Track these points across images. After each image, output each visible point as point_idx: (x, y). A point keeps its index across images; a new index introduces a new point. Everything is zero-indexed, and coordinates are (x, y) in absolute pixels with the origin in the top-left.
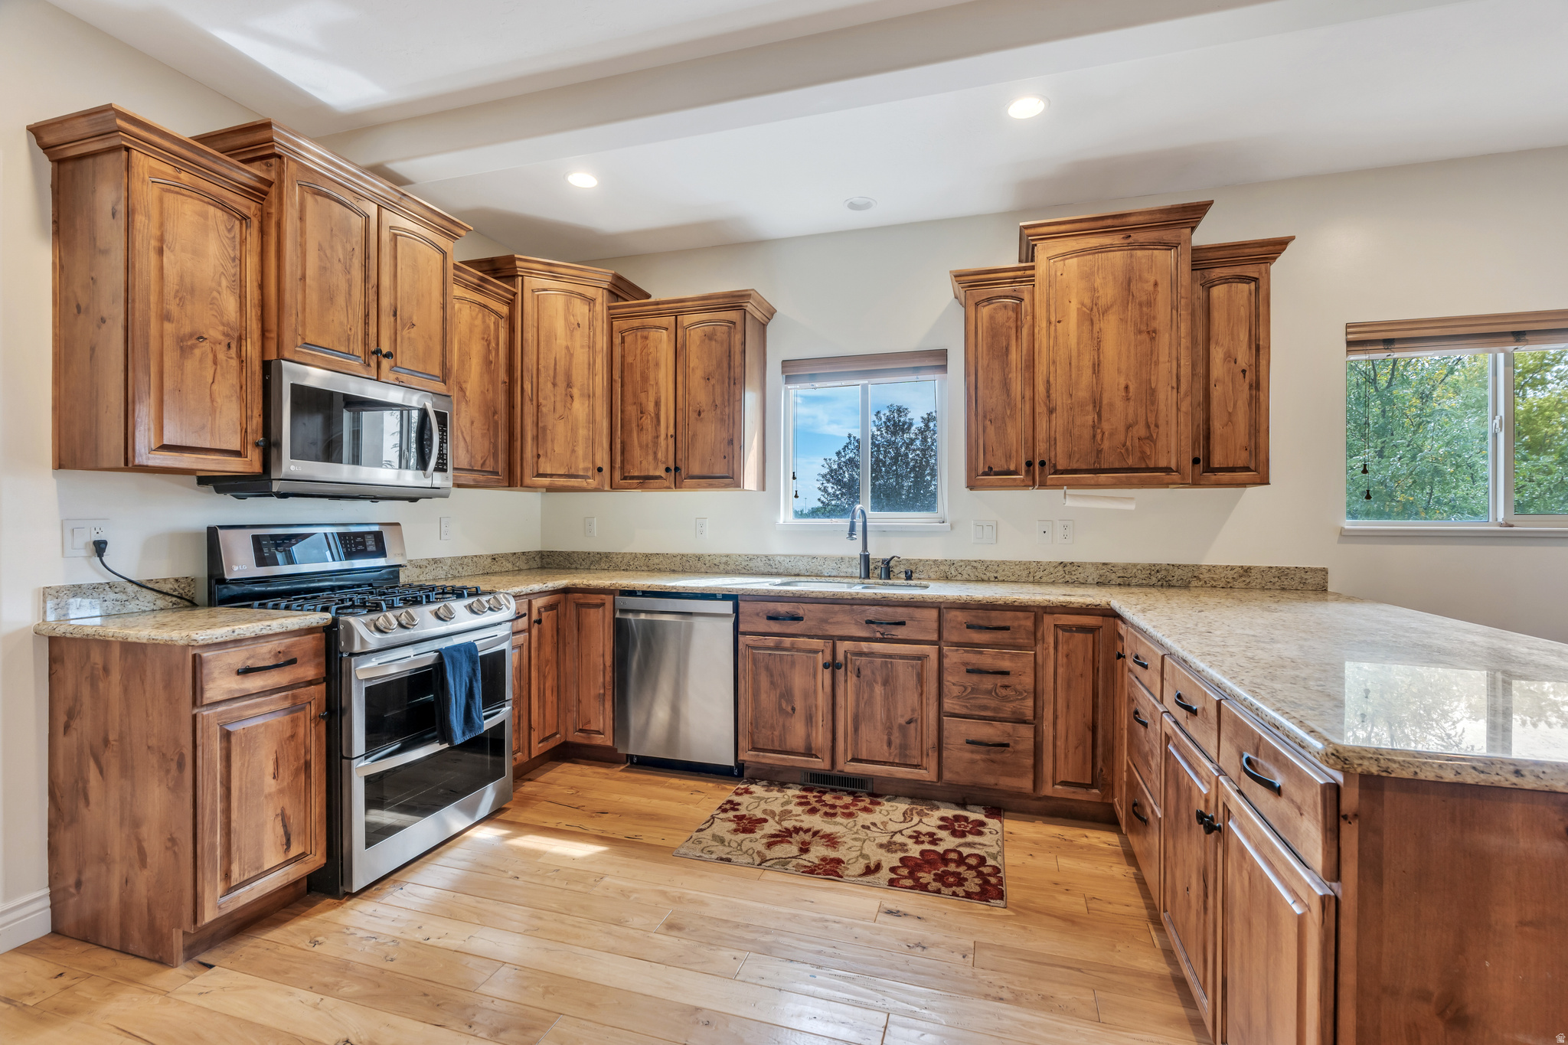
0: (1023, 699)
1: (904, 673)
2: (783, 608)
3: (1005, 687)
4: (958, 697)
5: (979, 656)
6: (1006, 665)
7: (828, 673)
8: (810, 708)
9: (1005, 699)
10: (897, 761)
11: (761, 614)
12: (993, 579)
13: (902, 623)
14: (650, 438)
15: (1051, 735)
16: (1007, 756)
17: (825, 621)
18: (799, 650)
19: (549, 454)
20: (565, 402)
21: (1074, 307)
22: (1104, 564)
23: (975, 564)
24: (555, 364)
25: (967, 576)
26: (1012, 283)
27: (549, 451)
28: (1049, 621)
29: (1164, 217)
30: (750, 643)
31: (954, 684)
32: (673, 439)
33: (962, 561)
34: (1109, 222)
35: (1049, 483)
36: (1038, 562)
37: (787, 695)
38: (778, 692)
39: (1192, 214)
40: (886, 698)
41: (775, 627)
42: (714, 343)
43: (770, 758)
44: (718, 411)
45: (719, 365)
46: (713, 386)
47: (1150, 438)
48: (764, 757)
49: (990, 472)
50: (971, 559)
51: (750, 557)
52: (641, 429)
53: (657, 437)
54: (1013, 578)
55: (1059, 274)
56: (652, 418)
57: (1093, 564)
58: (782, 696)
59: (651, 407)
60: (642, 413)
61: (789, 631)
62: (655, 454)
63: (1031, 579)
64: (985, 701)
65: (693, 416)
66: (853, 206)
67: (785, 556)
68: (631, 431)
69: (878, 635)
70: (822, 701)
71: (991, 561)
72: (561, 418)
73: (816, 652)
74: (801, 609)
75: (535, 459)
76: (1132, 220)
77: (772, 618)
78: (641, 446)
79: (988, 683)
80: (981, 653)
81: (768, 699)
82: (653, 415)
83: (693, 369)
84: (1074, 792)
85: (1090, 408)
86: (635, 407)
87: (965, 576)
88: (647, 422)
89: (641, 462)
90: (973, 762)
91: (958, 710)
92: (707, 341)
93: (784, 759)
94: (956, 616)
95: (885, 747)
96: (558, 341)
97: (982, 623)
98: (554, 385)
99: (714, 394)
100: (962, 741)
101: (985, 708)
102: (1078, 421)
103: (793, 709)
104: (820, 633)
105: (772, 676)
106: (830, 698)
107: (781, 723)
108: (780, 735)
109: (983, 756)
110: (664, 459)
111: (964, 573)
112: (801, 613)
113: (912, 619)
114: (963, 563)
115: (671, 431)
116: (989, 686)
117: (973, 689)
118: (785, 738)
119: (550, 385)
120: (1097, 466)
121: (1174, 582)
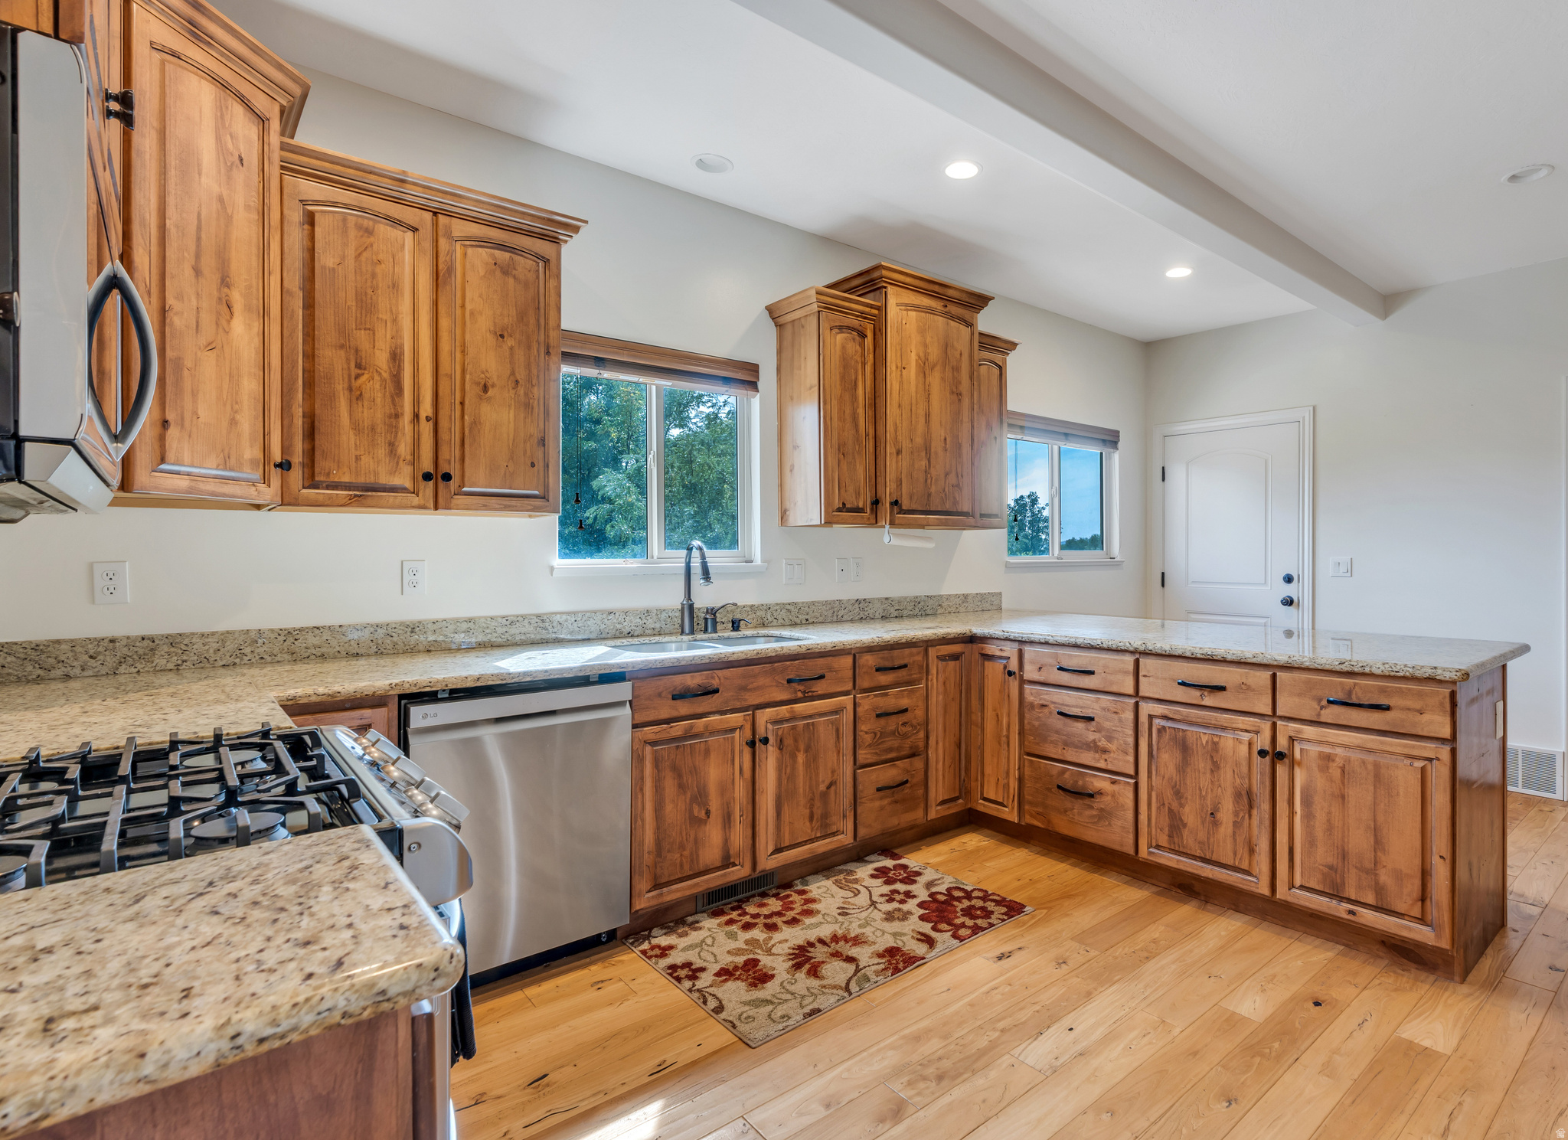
0: (917, 732)
1: (825, 734)
2: (693, 681)
3: (904, 724)
4: (870, 745)
5: (885, 699)
6: (905, 702)
7: (747, 751)
8: (728, 804)
9: (905, 736)
10: (818, 835)
11: (663, 695)
12: (804, 622)
13: (822, 677)
14: (379, 415)
15: (935, 760)
16: (906, 790)
17: (744, 689)
18: (712, 733)
19: (187, 423)
20: (218, 314)
21: (913, 357)
22: (887, 599)
23: (789, 607)
24: (199, 228)
25: (782, 621)
26: (858, 316)
27: (187, 416)
28: (933, 652)
29: (964, 297)
30: (652, 737)
31: (866, 733)
32: (431, 423)
33: (777, 604)
34: (936, 288)
35: (897, 522)
36: (840, 601)
37: (700, 797)
38: (689, 795)
39: (979, 301)
40: (807, 765)
41: (684, 708)
42: (511, 280)
43: (677, 890)
44: (521, 391)
45: (522, 316)
46: (511, 348)
47: (958, 486)
48: (670, 892)
49: (844, 508)
50: (785, 602)
51: (511, 619)
52: (356, 396)
53: (397, 416)
54: (821, 619)
55: (904, 322)
56: (383, 380)
57: (879, 599)
58: (694, 799)
59: (382, 359)
60: (359, 366)
61: (700, 710)
62: (392, 446)
63: (835, 618)
64: (890, 743)
65: (472, 391)
66: (701, 164)
67: (568, 613)
68: (332, 398)
69: (800, 695)
70: (740, 791)
71: (803, 603)
72: (210, 347)
73: (732, 730)
74: (716, 679)
75: (158, 429)
76: (950, 292)
77: (679, 696)
78: (356, 427)
79: (893, 723)
80: (886, 695)
81: (674, 811)
82: (385, 375)
83: (472, 313)
84: (949, 808)
85: (923, 454)
86: (342, 353)
87: (780, 621)
88: (373, 386)
89: (358, 458)
90: (882, 808)
91: (871, 759)
92: (498, 273)
93: (697, 884)
94: (867, 660)
95: (808, 824)
96: (204, 179)
97: (888, 664)
98: (197, 272)
99: (512, 362)
100: (873, 790)
101: (890, 750)
102: (916, 467)
103: (708, 813)
104: (738, 705)
105: (680, 776)
106: (750, 784)
107: (692, 837)
108: (691, 854)
109: (889, 800)
110: (409, 458)
111: (779, 617)
112: (715, 683)
113: (831, 669)
114: (778, 607)
115: (426, 409)
116: (892, 727)
117: (881, 733)
118: (698, 855)
119: (188, 272)
120: (928, 508)
121: (928, 612)
